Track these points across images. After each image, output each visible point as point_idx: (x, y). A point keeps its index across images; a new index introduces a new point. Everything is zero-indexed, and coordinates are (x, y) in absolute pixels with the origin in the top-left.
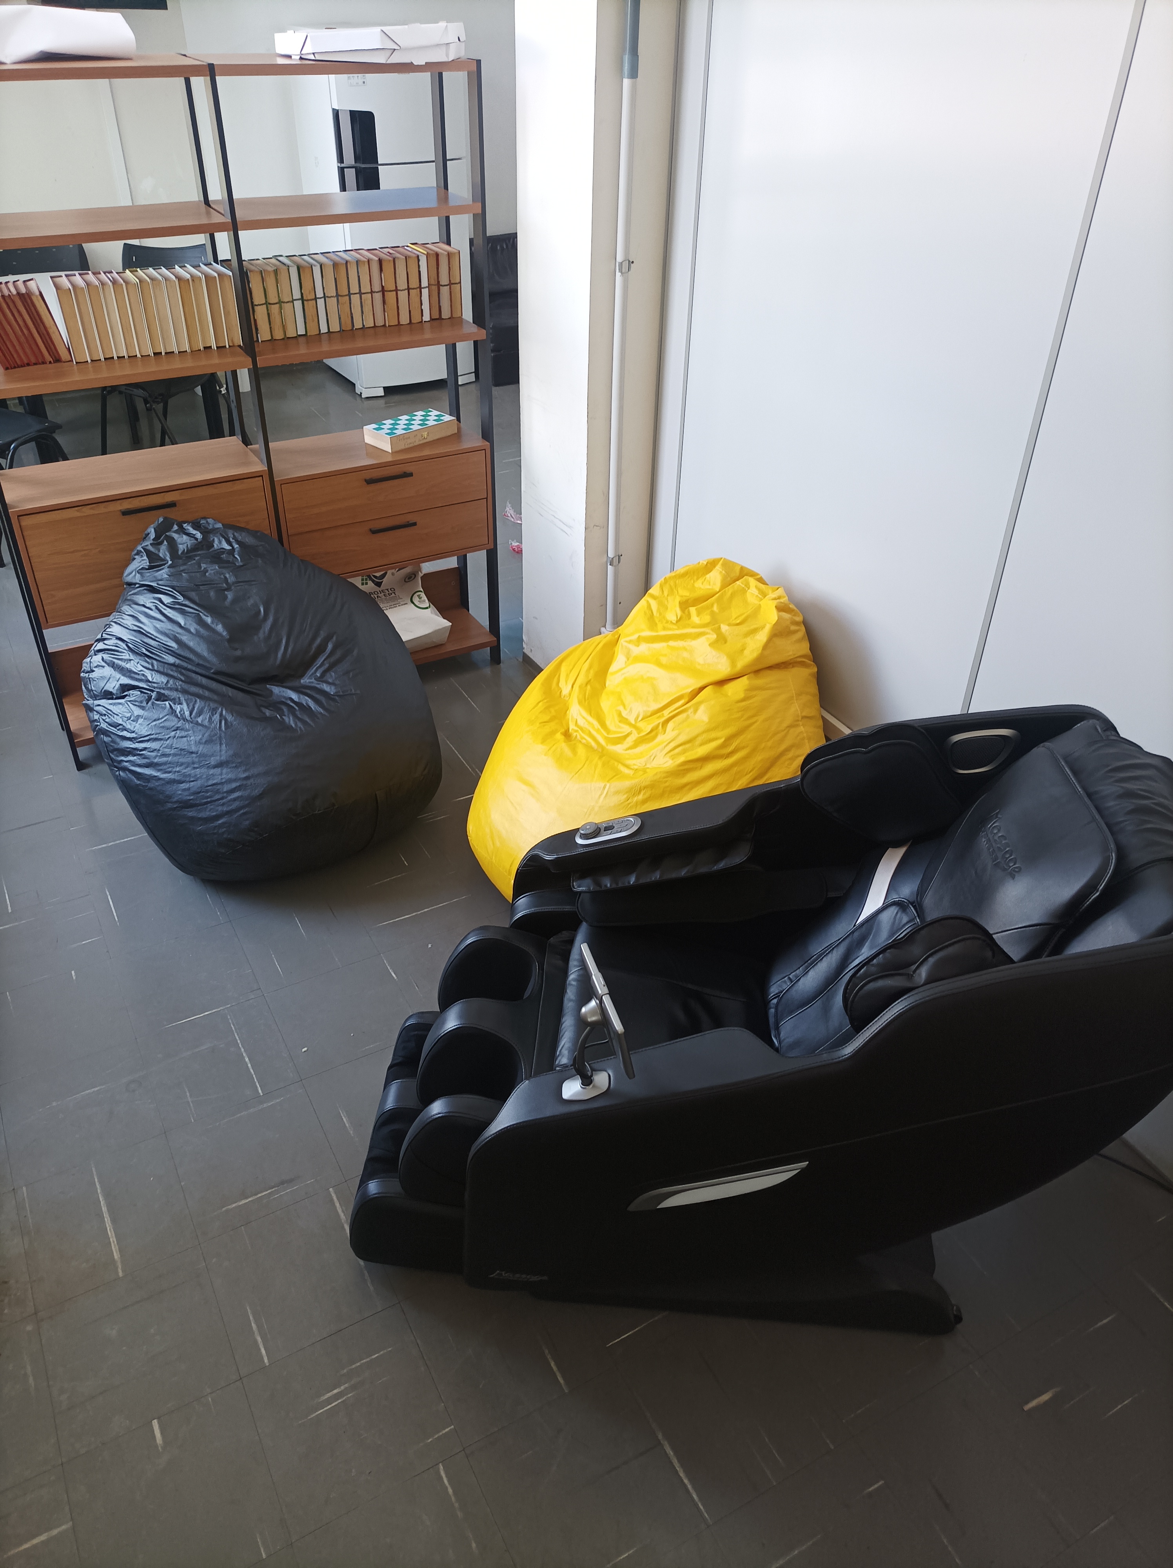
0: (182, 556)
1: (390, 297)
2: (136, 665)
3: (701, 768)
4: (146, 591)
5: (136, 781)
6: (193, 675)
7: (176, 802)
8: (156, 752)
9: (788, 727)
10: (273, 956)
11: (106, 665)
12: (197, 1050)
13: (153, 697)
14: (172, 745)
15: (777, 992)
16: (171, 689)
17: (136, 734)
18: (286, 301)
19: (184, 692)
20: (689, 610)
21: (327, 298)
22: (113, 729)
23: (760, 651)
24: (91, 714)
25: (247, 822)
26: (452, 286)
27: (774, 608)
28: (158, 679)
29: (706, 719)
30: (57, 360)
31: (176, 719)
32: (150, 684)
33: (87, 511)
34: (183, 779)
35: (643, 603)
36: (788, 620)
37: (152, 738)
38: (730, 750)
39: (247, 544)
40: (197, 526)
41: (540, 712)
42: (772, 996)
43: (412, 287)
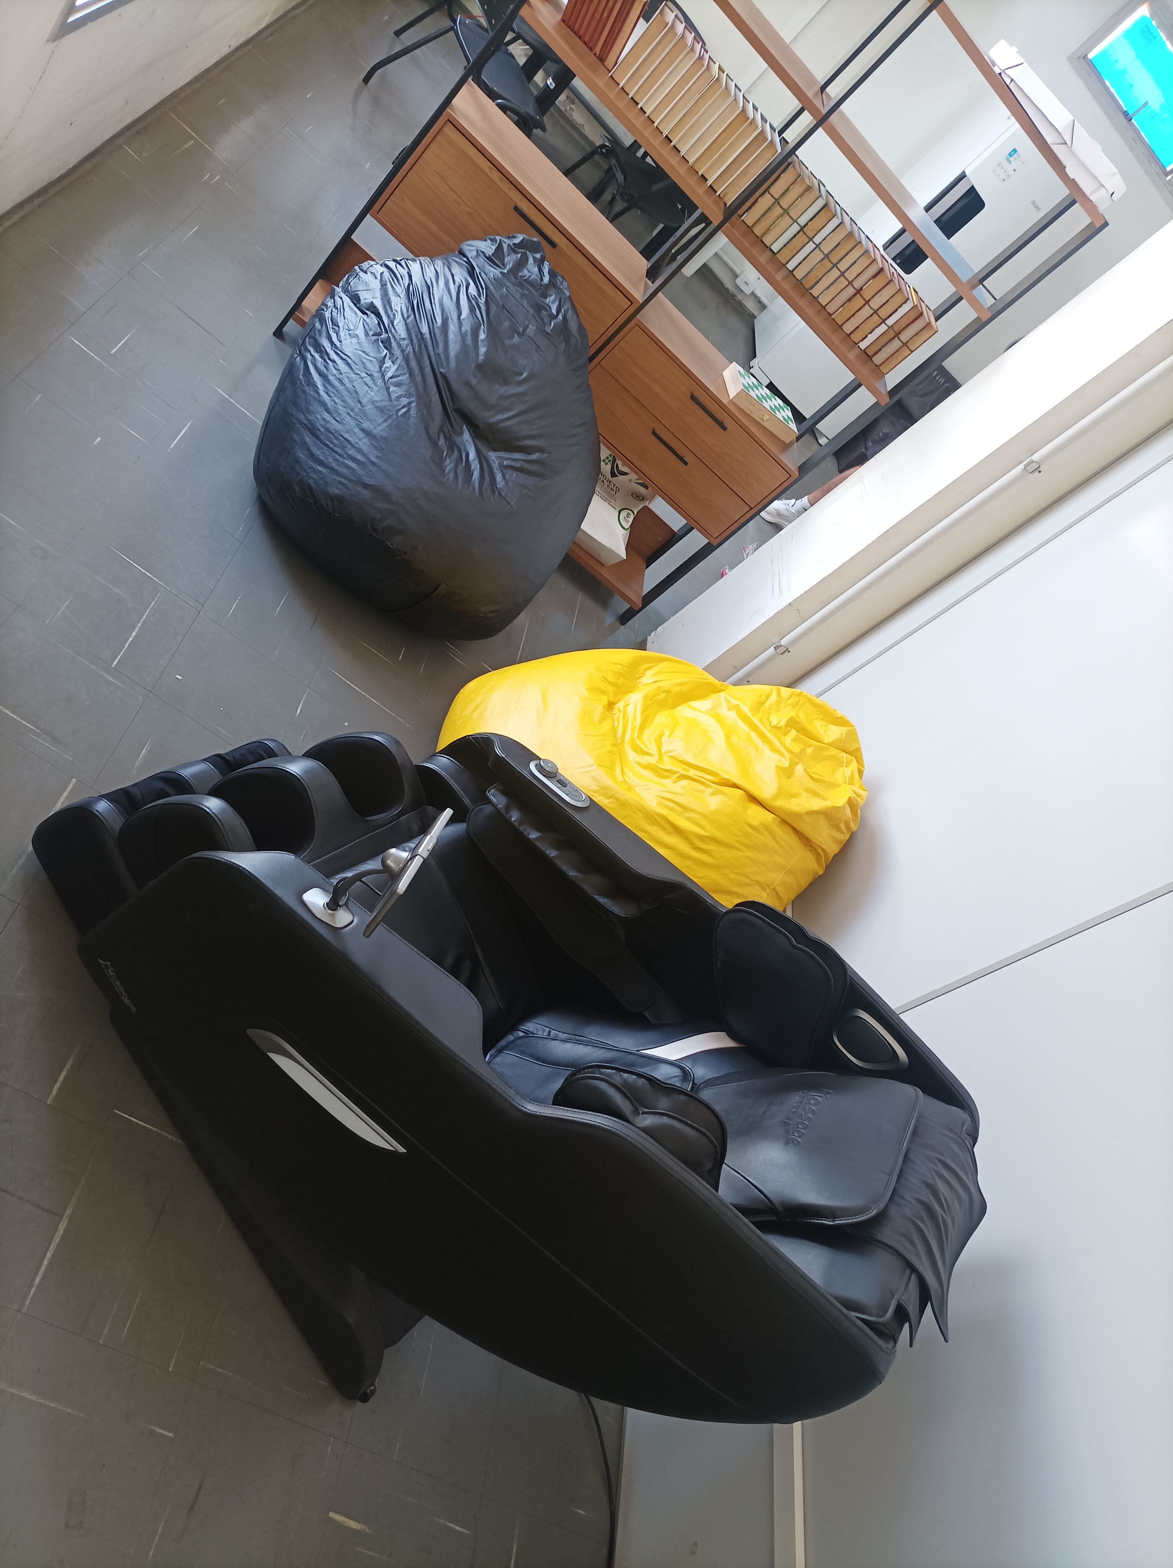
0: (519, 278)
1: (858, 302)
2: (399, 303)
3: (668, 834)
4: (466, 269)
5: (301, 374)
6: (426, 357)
7: (308, 420)
8: (338, 371)
9: (757, 882)
10: (239, 598)
11: (379, 280)
12: (111, 587)
13: (382, 336)
14: (354, 381)
15: (531, 1030)
16: (400, 346)
17: (341, 345)
18: (791, 215)
19: (406, 359)
20: (791, 730)
21: (818, 249)
22: (330, 324)
23: (803, 812)
24: (329, 299)
25: (337, 492)
26: (905, 347)
27: (848, 797)
28: (401, 329)
29: (713, 807)
30: (602, 59)
31: (377, 368)
32: (391, 326)
33: (495, 176)
34: (332, 412)
35: (767, 688)
36: (846, 816)
37: (347, 361)
38: (702, 846)
39: (569, 325)
40: (552, 273)
41: (613, 671)
42: (524, 1029)
43: (879, 314)
